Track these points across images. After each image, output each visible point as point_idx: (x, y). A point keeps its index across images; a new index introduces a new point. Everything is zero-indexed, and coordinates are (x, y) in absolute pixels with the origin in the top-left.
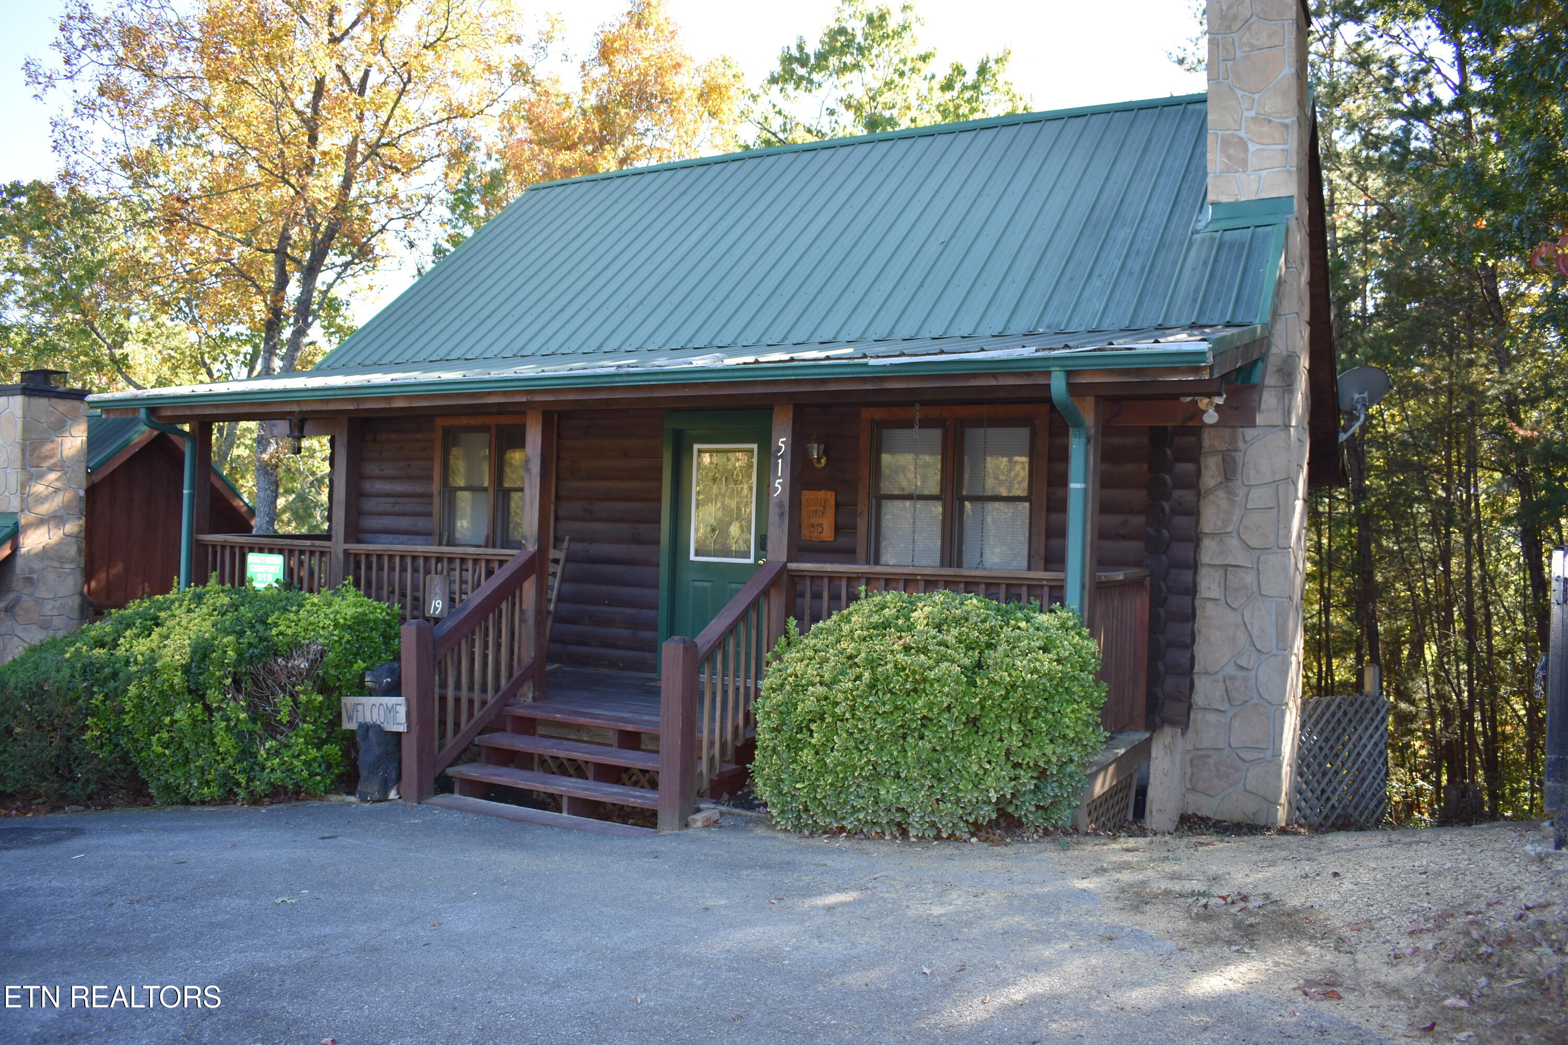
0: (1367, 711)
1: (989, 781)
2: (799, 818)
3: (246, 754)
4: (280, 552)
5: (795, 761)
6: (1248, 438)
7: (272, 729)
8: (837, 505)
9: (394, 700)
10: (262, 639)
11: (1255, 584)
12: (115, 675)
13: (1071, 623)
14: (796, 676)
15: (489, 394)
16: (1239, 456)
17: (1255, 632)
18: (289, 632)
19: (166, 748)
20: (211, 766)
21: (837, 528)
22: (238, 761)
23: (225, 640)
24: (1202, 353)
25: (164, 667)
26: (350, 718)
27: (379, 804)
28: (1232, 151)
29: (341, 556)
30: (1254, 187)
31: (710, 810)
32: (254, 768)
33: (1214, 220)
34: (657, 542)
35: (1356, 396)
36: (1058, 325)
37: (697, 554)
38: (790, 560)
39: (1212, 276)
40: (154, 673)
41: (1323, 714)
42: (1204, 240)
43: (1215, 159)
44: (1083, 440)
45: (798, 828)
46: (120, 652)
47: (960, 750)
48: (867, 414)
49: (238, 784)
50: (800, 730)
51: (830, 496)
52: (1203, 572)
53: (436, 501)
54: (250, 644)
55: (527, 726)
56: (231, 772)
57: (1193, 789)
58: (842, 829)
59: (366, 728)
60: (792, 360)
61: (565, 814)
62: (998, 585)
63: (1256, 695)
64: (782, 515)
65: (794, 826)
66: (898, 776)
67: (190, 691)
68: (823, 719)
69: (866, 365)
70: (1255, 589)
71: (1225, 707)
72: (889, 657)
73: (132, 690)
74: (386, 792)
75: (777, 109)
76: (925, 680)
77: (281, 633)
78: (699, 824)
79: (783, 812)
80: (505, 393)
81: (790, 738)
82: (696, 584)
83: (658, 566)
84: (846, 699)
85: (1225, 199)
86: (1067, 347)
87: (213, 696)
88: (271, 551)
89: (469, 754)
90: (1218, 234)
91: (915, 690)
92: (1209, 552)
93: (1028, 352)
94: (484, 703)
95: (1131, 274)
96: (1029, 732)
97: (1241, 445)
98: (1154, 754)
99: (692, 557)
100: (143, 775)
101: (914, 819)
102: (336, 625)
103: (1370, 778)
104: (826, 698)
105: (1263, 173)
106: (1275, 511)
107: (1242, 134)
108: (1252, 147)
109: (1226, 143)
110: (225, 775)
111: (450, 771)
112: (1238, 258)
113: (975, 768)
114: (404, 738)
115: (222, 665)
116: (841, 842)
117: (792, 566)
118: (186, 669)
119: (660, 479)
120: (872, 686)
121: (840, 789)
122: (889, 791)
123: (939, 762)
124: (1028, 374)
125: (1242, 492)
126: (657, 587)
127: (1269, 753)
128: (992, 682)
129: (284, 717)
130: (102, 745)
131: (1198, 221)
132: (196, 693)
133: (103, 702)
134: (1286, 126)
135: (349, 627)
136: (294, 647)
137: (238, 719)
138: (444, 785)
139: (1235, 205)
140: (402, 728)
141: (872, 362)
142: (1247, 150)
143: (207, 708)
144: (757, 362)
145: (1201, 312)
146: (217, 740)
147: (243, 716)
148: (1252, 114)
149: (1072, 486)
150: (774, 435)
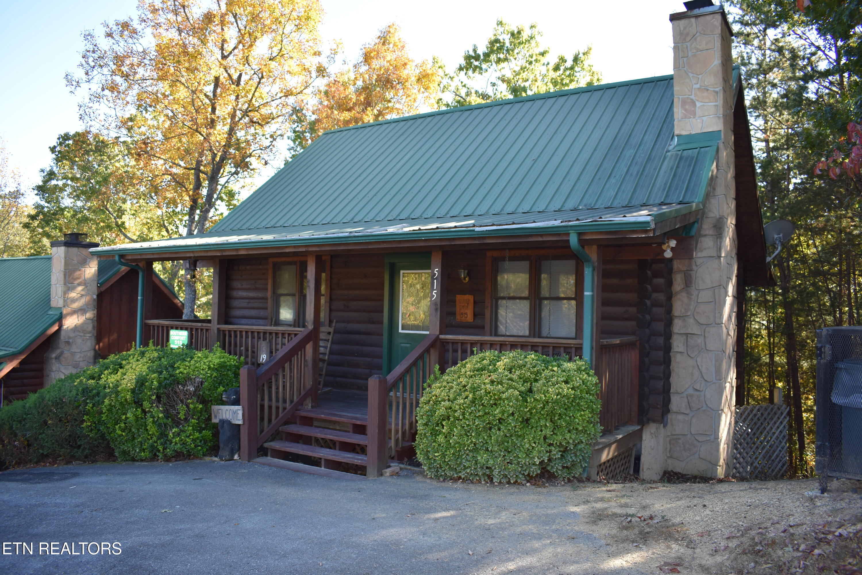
0: (775, 413)
1: (535, 453)
2: (437, 471)
3: (163, 435)
4: (186, 329)
5: (435, 441)
6: (698, 264)
7: (177, 423)
8: (475, 303)
9: (237, 407)
10: (171, 376)
11: (703, 344)
12: (98, 394)
13: (583, 368)
14: (436, 396)
16: (693, 274)
17: (703, 370)
18: (185, 372)
19: (124, 432)
20: (145, 441)
21: (475, 315)
22: (159, 439)
23: (153, 376)
24: (648, 223)
25: (122, 390)
26: (216, 417)
27: (228, 462)
28: (687, 107)
29: (216, 332)
30: (700, 126)
31: (395, 466)
32: (167, 442)
33: (678, 145)
34: (382, 323)
35: (776, 236)
36: (590, 204)
37: (402, 329)
38: (441, 333)
39: (674, 176)
40: (117, 393)
41: (749, 414)
42: (672, 155)
43: (678, 111)
44: (591, 269)
45: (437, 477)
46: (102, 382)
47: (520, 436)
48: (489, 254)
49: (159, 451)
50: (437, 425)
51: (471, 298)
52: (675, 337)
53: (270, 301)
54: (165, 378)
55: (308, 421)
56: (155, 444)
57: (671, 457)
58: (460, 478)
59: (223, 422)
60: (437, 228)
61: (323, 468)
62: (549, 346)
63: (704, 405)
64: (436, 309)
65: (435, 476)
66: (487, 450)
67: (135, 403)
68: (449, 419)
69: (474, 231)
70: (703, 347)
71: (688, 411)
72: (483, 386)
73: (107, 401)
74: (233, 456)
75: (463, 84)
76: (500, 399)
77: (181, 372)
78: (388, 474)
79: (430, 468)
80: (294, 247)
81: (433, 429)
82: (402, 345)
83: (382, 335)
84: (460, 408)
85: (684, 133)
86: (578, 220)
87: (146, 405)
88: (182, 329)
89: (276, 436)
90: (680, 153)
91: (495, 404)
92: (678, 326)
93: (557, 223)
94: (284, 409)
95: (632, 175)
96: (556, 427)
97: (694, 267)
98: (644, 438)
99: (400, 331)
100: (112, 445)
101: (496, 472)
102: (209, 368)
103: (778, 451)
104: (451, 408)
105: (705, 118)
106: (713, 303)
107: (692, 97)
108: (698, 104)
109: (684, 102)
110: (152, 446)
111: (266, 445)
112: (689, 166)
113: (527, 446)
114: (241, 427)
115: (151, 389)
116: (459, 485)
117: (442, 337)
118: (133, 391)
119: (383, 289)
120: (473, 402)
121: (457, 456)
122: (483, 457)
123: (508, 442)
124: (559, 235)
125: (695, 293)
126: (382, 347)
127: (712, 437)
128: (535, 400)
129: (182, 416)
130: (92, 430)
131: (670, 145)
132: (138, 403)
133: (92, 408)
134: (717, 92)
135: (216, 369)
136: (188, 379)
137: (158, 417)
138: (263, 452)
139: (690, 136)
140: (240, 422)
141: (477, 229)
142: (695, 106)
143: (144, 411)
144: (420, 229)
145: (667, 196)
146: (149, 428)
147: (161, 415)
148: (698, 86)
149: (586, 293)
150: (432, 267)
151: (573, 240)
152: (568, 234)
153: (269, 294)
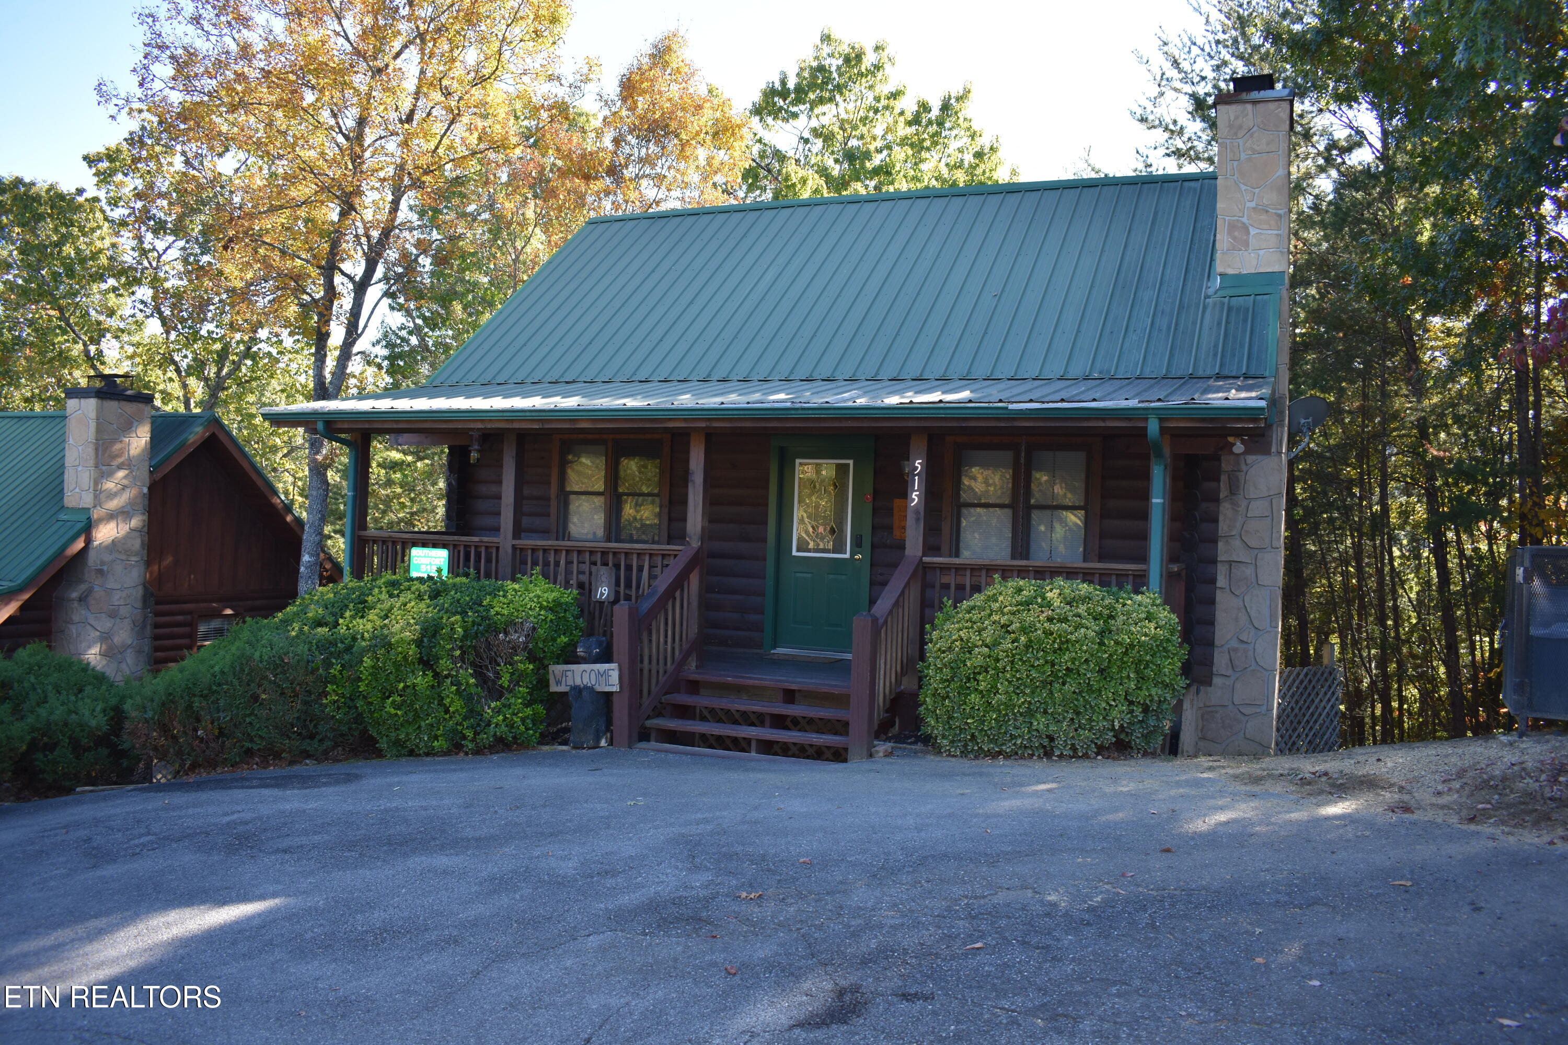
0: (1326, 680)
1: (1115, 713)
2: (966, 746)
3: (472, 712)
4: (445, 546)
5: (965, 703)
6: (1249, 461)
7: (496, 693)
9: (606, 666)
10: (484, 618)
11: (1253, 576)
12: (349, 649)
13: (1158, 602)
14: (962, 640)
15: (670, 419)
16: (1241, 476)
17: (1253, 614)
18: (506, 612)
19: (399, 709)
20: (439, 723)
22: (465, 718)
23: (452, 619)
24: (1262, 409)
25: (398, 642)
26: (558, 683)
27: (591, 751)
28: (1236, 234)
29: (510, 551)
30: (1254, 263)
32: (481, 725)
33: (1221, 288)
34: (764, 540)
35: (1303, 421)
36: (1109, 371)
37: (798, 550)
38: (924, 555)
39: (1226, 335)
40: (389, 646)
41: (1294, 681)
42: (1215, 304)
43: (1223, 240)
44: (1162, 467)
45: (964, 754)
46: (342, 630)
47: (1093, 692)
48: (950, 439)
49: (464, 737)
50: (969, 679)
52: (1220, 566)
53: (554, 503)
54: (473, 622)
55: (694, 687)
56: (459, 728)
57: (1203, 738)
58: (1000, 753)
59: (578, 691)
60: (941, 401)
61: (753, 754)
62: (1093, 574)
63: (1253, 663)
64: (918, 520)
65: (962, 752)
66: (1045, 712)
67: (421, 661)
68: (987, 672)
69: (1006, 408)
70: (1254, 580)
71: (1229, 672)
72: (1038, 625)
73: (367, 661)
74: (598, 740)
75: (758, 137)
76: (1068, 641)
77: (497, 613)
78: (881, 754)
79: (952, 742)
80: (685, 420)
81: (961, 687)
82: (798, 575)
83: (765, 559)
84: (1007, 656)
85: (1230, 271)
86: (1159, 400)
87: (444, 664)
88: (435, 546)
89: (659, 709)
90: (1226, 300)
91: (1060, 649)
92: (1224, 551)
93: (1133, 403)
94: (665, 672)
95: (1160, 330)
96: (1142, 678)
97: (1244, 467)
98: (1185, 707)
99: (794, 553)
100: (373, 732)
101: (1060, 742)
102: (541, 608)
103: (1328, 734)
104: (989, 656)
105: (1261, 252)
106: (1269, 519)
107: (1245, 220)
108: (1253, 231)
109: (1232, 227)
110: (454, 731)
111: (649, 723)
112: (1245, 321)
113: (1104, 705)
114: (615, 699)
115: (451, 639)
116: (1001, 761)
117: (926, 559)
118: (419, 643)
119: (767, 488)
120: (1028, 646)
121: (1002, 721)
122: (1040, 722)
123: (1077, 700)
124: (1130, 419)
125: (1244, 504)
126: (764, 578)
127: (1264, 708)
128: (1117, 643)
129: (505, 681)
130: (339, 708)
131: (1208, 288)
132: (427, 663)
133: (341, 672)
134: (1280, 216)
135: (551, 609)
136: (510, 624)
137: (467, 683)
138: (644, 736)
139: (1239, 276)
140: (616, 689)
141: (1011, 406)
142: (1248, 232)
143: (436, 675)
144: (911, 402)
145: (1222, 365)
146: (447, 701)
147: (472, 681)
148: (1253, 204)
149: (1154, 500)
150: (911, 457)
151: (1153, 427)
152: (1146, 419)
153: (553, 490)
